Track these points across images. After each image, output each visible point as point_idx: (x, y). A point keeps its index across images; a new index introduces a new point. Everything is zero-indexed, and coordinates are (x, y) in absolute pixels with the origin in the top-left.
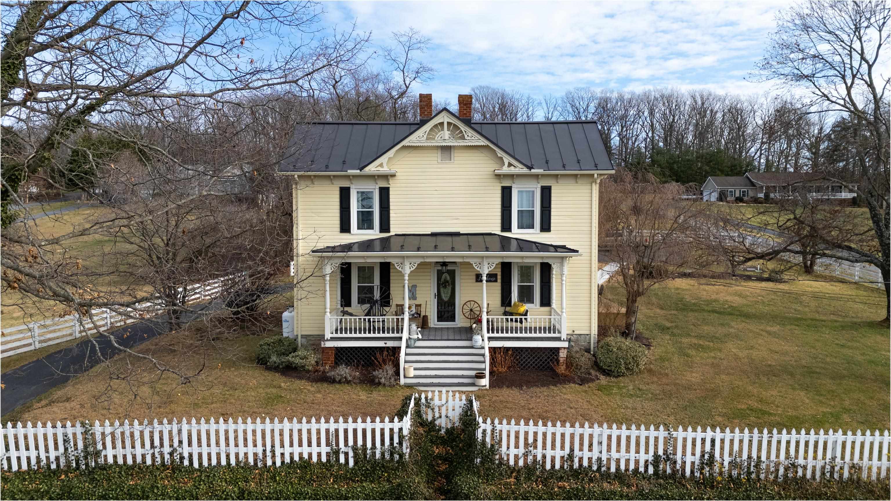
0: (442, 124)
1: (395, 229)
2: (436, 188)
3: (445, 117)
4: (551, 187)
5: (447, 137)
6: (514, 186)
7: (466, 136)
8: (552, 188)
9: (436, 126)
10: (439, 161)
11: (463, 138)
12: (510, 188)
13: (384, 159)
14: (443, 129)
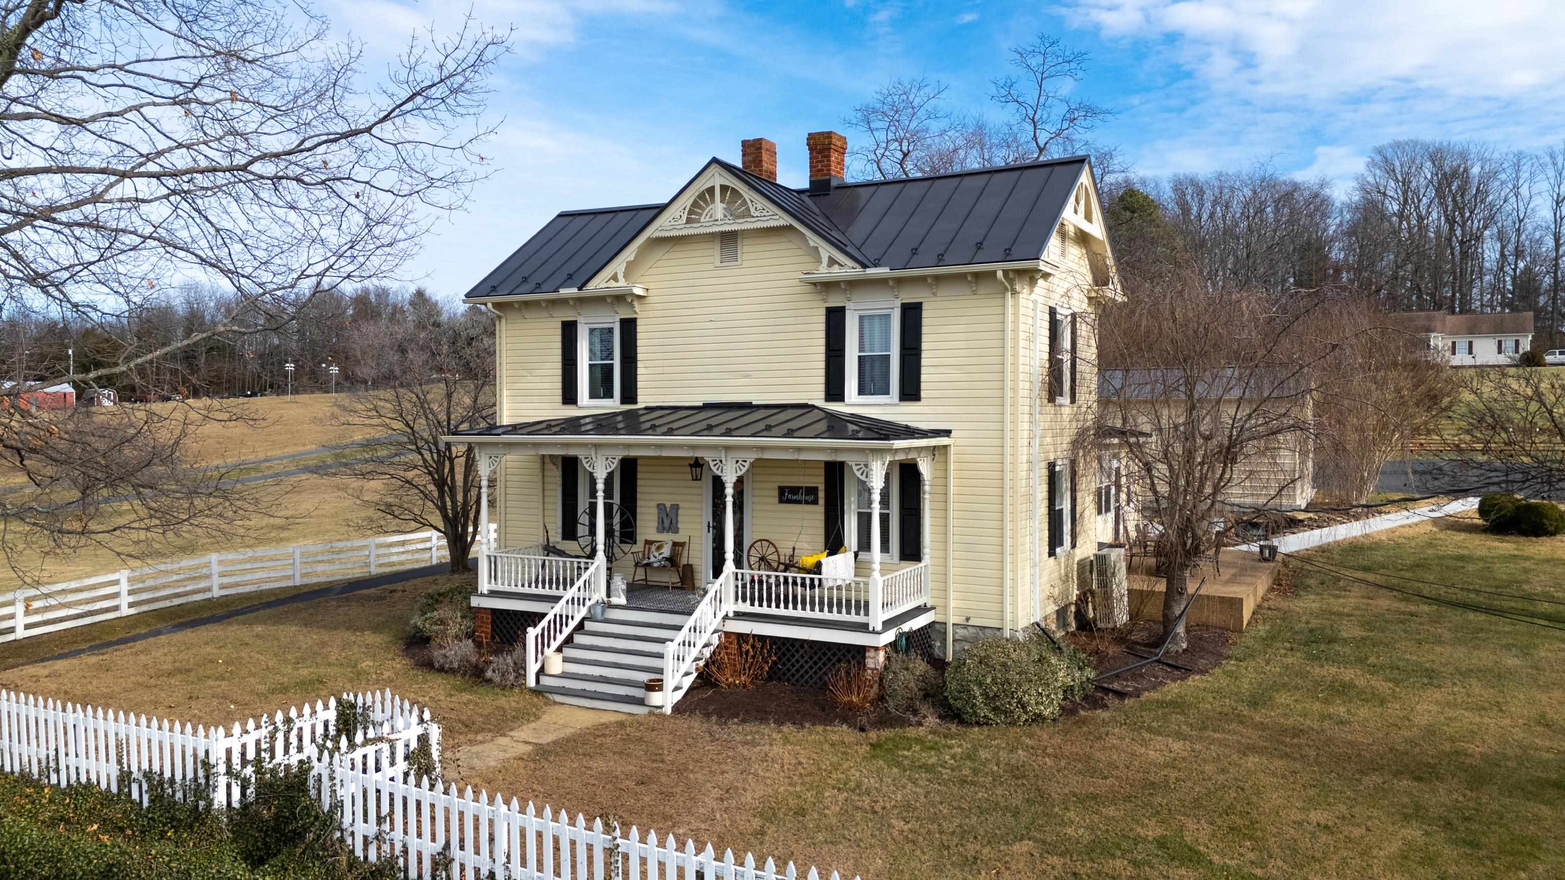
0: (711, 190)
1: (645, 399)
2: (712, 317)
3: (717, 175)
4: (921, 304)
5: (719, 215)
6: (849, 306)
7: (752, 210)
8: (924, 307)
9: (701, 196)
10: (718, 263)
11: (747, 214)
12: (841, 311)
13: (618, 266)
14: (713, 201)
